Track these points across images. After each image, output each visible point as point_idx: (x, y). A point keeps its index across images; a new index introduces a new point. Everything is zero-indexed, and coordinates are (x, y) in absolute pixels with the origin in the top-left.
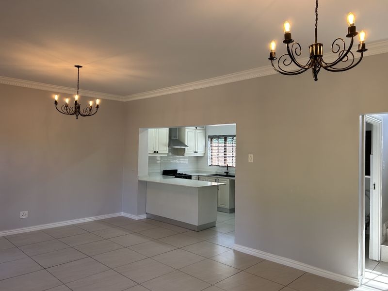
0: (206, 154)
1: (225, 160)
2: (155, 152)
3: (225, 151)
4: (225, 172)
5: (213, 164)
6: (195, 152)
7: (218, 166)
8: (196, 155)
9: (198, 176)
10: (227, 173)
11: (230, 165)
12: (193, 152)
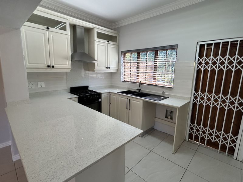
0: (119, 70)
1: (138, 76)
2: (49, 66)
3: (138, 66)
4: (137, 90)
5: (126, 80)
6: (107, 68)
7: (130, 82)
8: (108, 70)
9: (110, 93)
10: (140, 90)
11: (143, 81)
12: (104, 68)
